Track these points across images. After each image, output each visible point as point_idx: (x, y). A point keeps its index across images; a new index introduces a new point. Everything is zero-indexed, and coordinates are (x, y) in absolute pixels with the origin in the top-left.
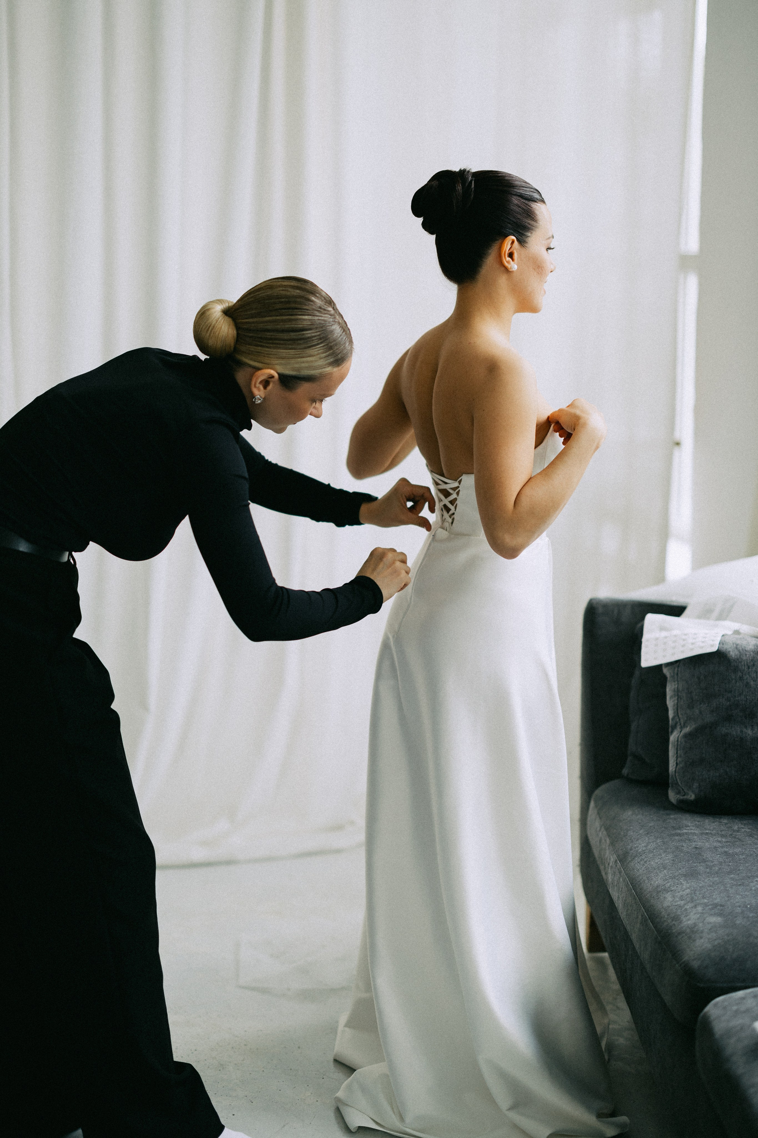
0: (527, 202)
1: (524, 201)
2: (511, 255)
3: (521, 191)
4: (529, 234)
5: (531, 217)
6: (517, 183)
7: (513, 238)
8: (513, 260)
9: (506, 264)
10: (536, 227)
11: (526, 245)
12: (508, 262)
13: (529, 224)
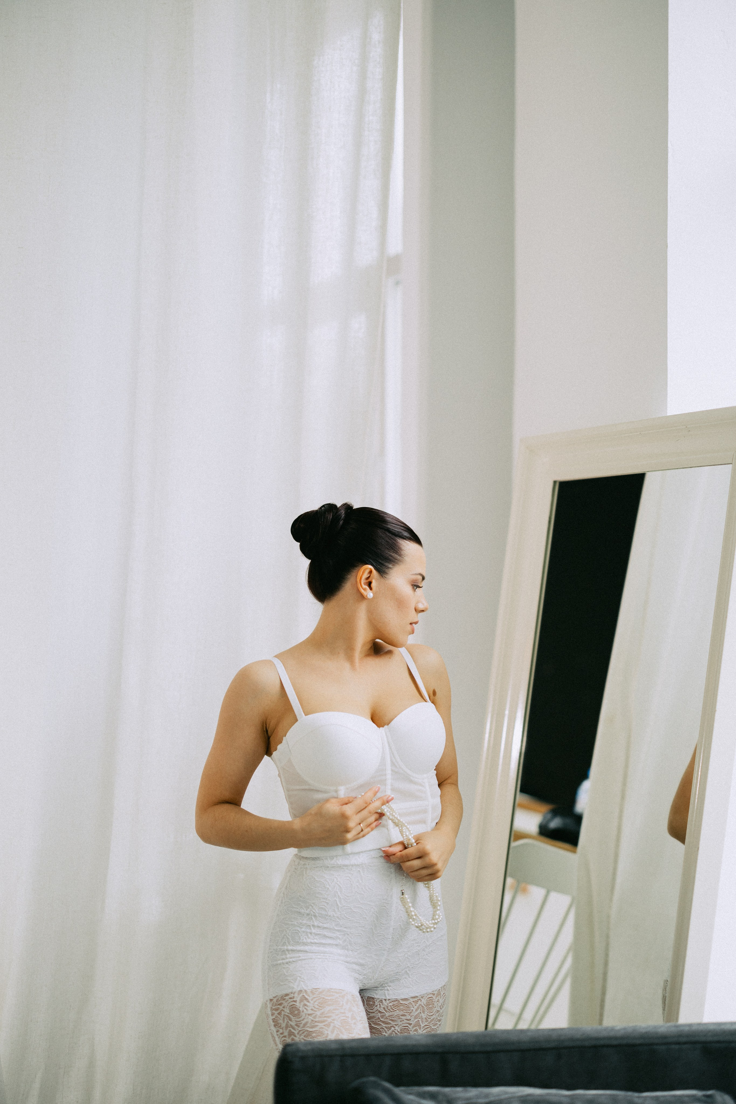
0: (393, 537)
1: (390, 535)
2: (369, 584)
3: (389, 526)
4: (390, 566)
5: (394, 550)
6: (388, 519)
7: (370, 567)
8: (371, 589)
9: (362, 591)
10: (399, 560)
11: (387, 577)
12: (365, 589)
13: (391, 556)
